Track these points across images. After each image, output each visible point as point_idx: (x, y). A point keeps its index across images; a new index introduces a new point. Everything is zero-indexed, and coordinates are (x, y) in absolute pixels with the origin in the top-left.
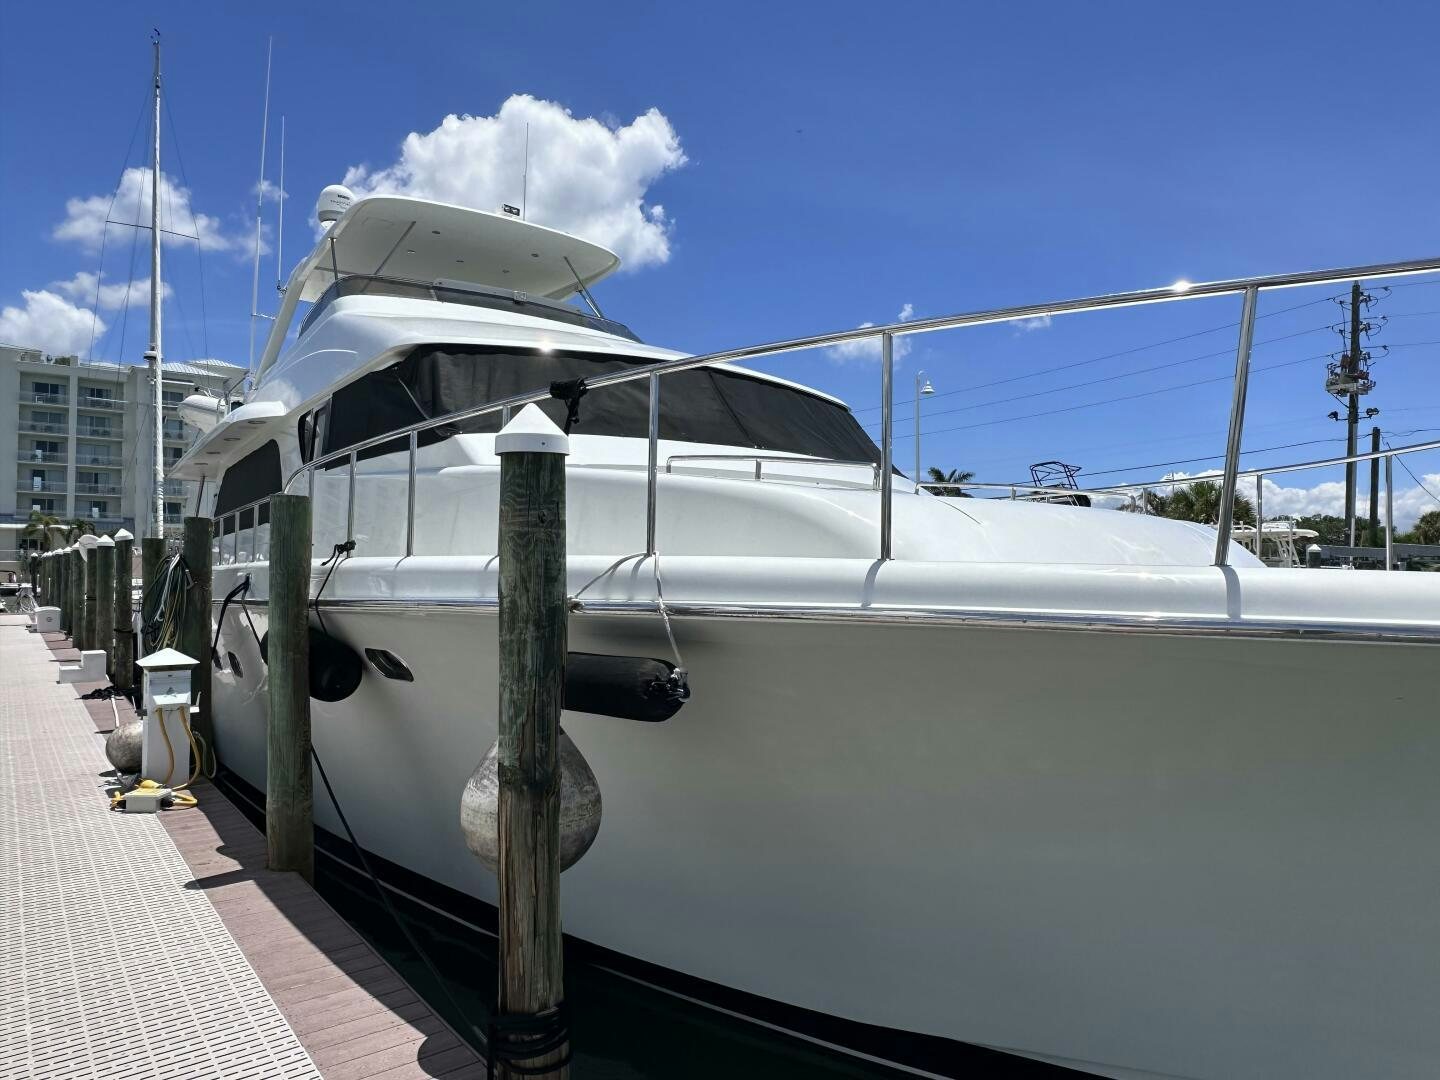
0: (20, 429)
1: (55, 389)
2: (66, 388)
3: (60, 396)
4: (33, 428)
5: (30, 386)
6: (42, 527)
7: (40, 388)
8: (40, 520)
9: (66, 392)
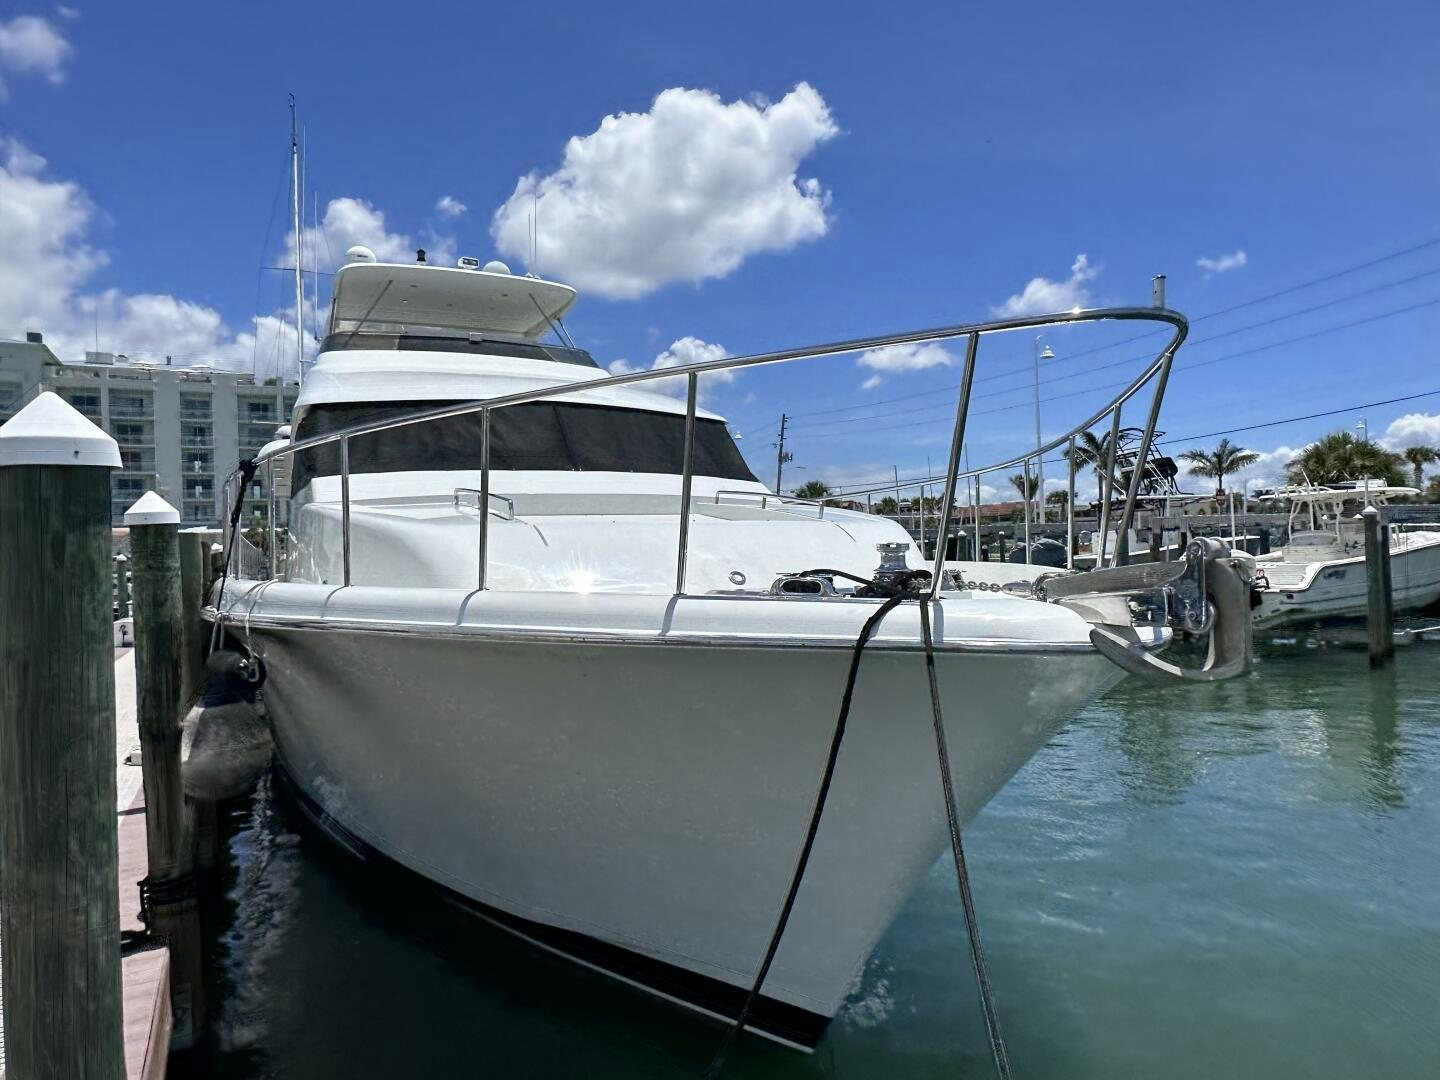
0: (239, 445)
1: (265, 408)
2: (274, 405)
3: (270, 414)
4: (250, 443)
5: (245, 407)
6: (261, 530)
7: (254, 407)
8: (258, 524)
9: (274, 410)
